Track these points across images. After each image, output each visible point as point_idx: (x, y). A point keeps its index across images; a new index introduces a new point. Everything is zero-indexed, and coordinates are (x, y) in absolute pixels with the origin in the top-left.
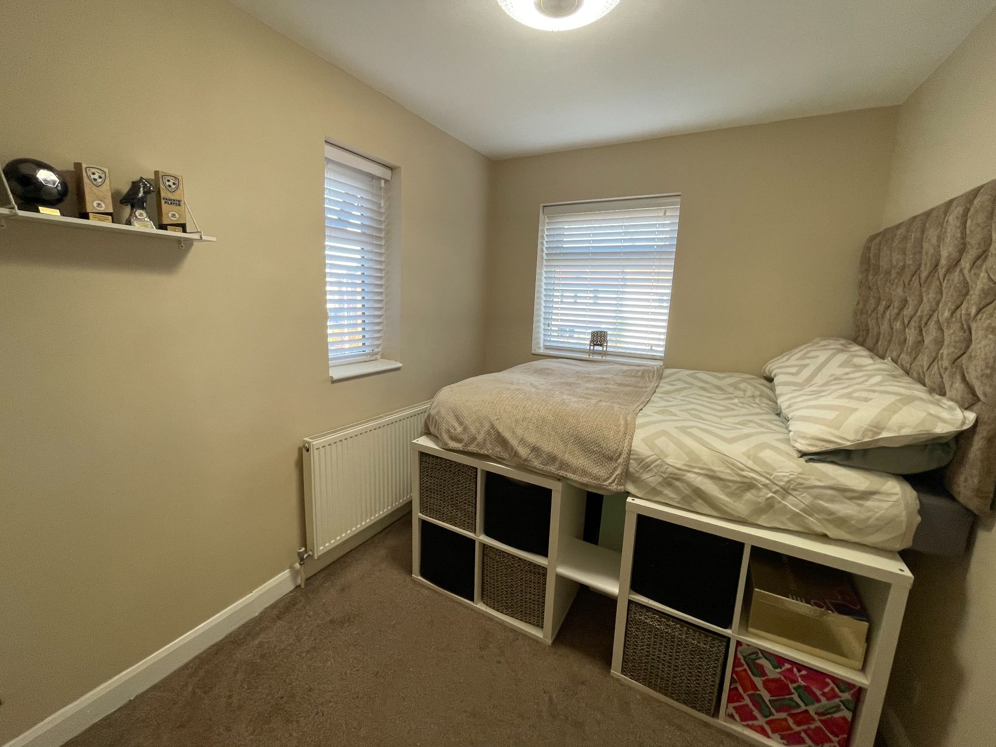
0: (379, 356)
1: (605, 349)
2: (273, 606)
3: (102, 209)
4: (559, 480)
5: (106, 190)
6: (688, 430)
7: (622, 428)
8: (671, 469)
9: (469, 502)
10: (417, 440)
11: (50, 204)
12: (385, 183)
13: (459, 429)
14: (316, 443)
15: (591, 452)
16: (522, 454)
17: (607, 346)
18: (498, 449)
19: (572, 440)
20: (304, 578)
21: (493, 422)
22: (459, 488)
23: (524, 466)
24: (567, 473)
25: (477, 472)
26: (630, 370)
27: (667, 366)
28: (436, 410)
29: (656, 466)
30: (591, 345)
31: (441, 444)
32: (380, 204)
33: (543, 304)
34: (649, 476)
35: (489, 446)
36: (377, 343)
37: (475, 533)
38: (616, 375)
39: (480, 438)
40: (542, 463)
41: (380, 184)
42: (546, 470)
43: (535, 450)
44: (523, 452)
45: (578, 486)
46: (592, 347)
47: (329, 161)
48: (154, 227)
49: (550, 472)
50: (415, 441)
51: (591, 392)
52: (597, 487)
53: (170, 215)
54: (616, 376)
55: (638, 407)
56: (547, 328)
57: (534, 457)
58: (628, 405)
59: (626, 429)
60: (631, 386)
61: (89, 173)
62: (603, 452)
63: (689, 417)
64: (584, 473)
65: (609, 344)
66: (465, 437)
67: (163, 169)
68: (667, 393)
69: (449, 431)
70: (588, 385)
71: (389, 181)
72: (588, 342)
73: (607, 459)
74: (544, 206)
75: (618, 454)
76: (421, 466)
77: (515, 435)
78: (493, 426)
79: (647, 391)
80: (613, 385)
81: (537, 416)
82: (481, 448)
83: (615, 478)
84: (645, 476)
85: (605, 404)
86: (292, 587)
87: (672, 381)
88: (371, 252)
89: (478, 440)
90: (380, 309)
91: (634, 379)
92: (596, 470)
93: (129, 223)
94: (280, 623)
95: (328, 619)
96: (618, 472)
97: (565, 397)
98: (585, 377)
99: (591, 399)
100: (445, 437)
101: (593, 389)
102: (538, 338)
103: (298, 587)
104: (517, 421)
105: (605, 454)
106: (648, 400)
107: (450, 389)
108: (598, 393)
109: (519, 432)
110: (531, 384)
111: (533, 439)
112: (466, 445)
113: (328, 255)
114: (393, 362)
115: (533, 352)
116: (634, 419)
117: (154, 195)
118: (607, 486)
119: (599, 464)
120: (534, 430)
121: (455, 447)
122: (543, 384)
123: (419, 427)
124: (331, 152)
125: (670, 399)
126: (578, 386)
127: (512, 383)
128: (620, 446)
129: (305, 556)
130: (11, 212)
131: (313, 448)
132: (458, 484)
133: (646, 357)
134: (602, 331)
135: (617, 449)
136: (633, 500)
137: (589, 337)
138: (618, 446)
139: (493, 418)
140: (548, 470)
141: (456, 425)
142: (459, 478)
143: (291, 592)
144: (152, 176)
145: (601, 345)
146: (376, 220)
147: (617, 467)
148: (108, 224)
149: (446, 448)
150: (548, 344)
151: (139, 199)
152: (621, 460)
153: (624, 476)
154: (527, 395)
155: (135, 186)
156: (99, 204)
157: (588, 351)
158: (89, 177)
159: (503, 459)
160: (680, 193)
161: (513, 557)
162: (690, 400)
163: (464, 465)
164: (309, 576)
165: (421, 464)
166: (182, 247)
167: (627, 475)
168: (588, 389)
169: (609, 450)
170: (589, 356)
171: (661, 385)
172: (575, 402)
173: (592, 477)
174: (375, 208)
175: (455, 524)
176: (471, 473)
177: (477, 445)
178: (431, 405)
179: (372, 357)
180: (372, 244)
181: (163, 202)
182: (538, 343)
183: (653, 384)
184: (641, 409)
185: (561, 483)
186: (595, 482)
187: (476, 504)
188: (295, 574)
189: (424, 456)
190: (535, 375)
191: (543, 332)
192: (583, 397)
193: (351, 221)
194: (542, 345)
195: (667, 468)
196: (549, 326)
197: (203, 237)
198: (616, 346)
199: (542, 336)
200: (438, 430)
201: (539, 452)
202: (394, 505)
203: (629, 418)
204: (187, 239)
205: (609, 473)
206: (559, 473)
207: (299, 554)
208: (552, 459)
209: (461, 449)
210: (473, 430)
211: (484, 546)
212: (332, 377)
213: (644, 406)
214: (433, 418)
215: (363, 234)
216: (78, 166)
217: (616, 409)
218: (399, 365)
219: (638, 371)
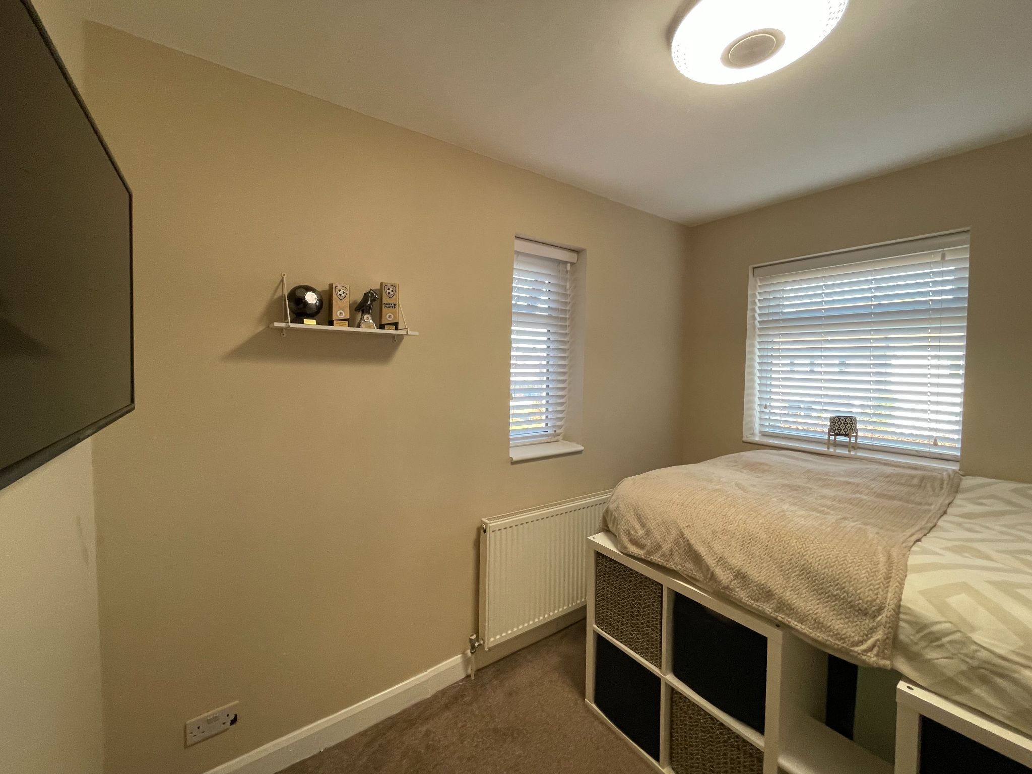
0: (560, 438)
1: (853, 440)
2: (444, 692)
3: (342, 317)
4: (778, 626)
5: (346, 303)
6: (1018, 590)
7: (882, 568)
8: (983, 654)
9: (653, 625)
10: (593, 536)
11: (311, 316)
12: (571, 267)
13: (641, 532)
14: (493, 524)
15: (829, 596)
16: (722, 578)
17: (856, 437)
18: (690, 565)
19: (797, 573)
20: (475, 669)
21: (683, 530)
22: (640, 604)
23: (723, 594)
24: (790, 620)
25: (662, 589)
26: (898, 475)
27: (967, 472)
28: (615, 505)
29: (951, 642)
30: (829, 435)
31: (619, 546)
32: (566, 286)
33: (758, 381)
34: (940, 656)
35: (677, 558)
36: (559, 423)
37: (660, 668)
38: (872, 480)
39: (666, 547)
40: (751, 597)
41: (566, 268)
42: (756, 607)
43: (740, 575)
44: (724, 576)
45: (810, 642)
46: (832, 438)
47: (518, 253)
48: (375, 327)
49: (763, 612)
50: (590, 538)
51: (829, 503)
52: (839, 650)
53: (387, 316)
54: (872, 482)
55: (911, 536)
56: (763, 410)
57: (738, 585)
58: (894, 531)
59: (889, 570)
60: (900, 499)
61: (337, 290)
62: (849, 600)
63: (1018, 565)
64: (819, 625)
65: (860, 434)
66: (648, 543)
67: (385, 280)
68: (968, 516)
69: (628, 533)
70: (826, 492)
71: (575, 263)
72: (826, 430)
73: (858, 611)
74: (754, 268)
75: (877, 607)
76: (597, 568)
77: (711, 551)
78: (682, 535)
79: (929, 511)
80: (867, 495)
81: (743, 530)
82: (666, 560)
83: (874, 645)
84: (931, 654)
85: (853, 524)
86: (463, 676)
87: (980, 498)
88: (555, 333)
89: (664, 549)
90: (563, 389)
91: (906, 489)
92: (838, 625)
93: (359, 326)
94: (448, 714)
95: (492, 726)
96: (879, 635)
97: (785, 507)
98: (820, 479)
99: (828, 513)
100: (625, 540)
101: (834, 499)
102: (752, 422)
103: (468, 676)
104: (714, 533)
105: (852, 603)
106: (931, 525)
107: (632, 482)
108: (841, 505)
109: (718, 547)
110: (737, 485)
111: (737, 560)
112: (649, 553)
113: (514, 339)
114: (575, 444)
115: (745, 439)
116: (905, 556)
117: (378, 302)
118: (859, 654)
119: (843, 616)
120: (738, 549)
121: (635, 553)
122: (755, 486)
123: (597, 523)
124: (519, 245)
125: (978, 528)
126: (808, 492)
127: (711, 481)
128: (879, 596)
129: (476, 644)
130: (286, 325)
131: (490, 530)
132: (640, 600)
133: (927, 455)
134: (847, 417)
135: (875, 600)
136: (909, 688)
137: (828, 423)
138: (877, 594)
139: (683, 525)
140: (760, 608)
141: (638, 526)
142: (641, 592)
143: (462, 680)
144: (378, 287)
145: (846, 435)
146: (562, 302)
147: (876, 628)
148: (345, 328)
149: (625, 552)
150: (767, 430)
151: (367, 306)
152: (882, 618)
153: (891, 644)
154: (730, 499)
155: (366, 296)
156: (341, 313)
157: (827, 441)
158: (337, 293)
159: (697, 581)
160: (967, 228)
161: (713, 719)
162: (1018, 533)
163: (646, 578)
164: (481, 666)
165: (597, 567)
166: (396, 341)
167: (894, 644)
168: (824, 497)
169: (860, 599)
170: (828, 448)
171: (957, 501)
172: (802, 516)
173: (831, 633)
174: (561, 291)
175: (635, 650)
176: (656, 589)
177: (663, 555)
178: (612, 496)
179: (554, 438)
180: (556, 325)
181: (383, 306)
182: (752, 428)
183: (942, 500)
184: (919, 540)
185: (781, 632)
186: (837, 642)
187: (661, 630)
188: (466, 662)
189: (601, 557)
190: (745, 471)
191: (758, 415)
192: (815, 510)
193: (539, 305)
194: (757, 431)
195: (976, 651)
196: (766, 408)
197: (409, 332)
198: (872, 438)
199: (757, 420)
200: (617, 527)
201: (746, 580)
202: (570, 606)
203: (895, 553)
204: (398, 335)
205: (862, 633)
206: (778, 616)
207: (471, 640)
208: (768, 595)
209: (643, 557)
210: (657, 535)
211: (673, 691)
212: (512, 458)
213: (925, 535)
214: (611, 514)
215: (550, 317)
216: (331, 286)
217: (871, 536)
218: (581, 448)
219: (913, 477)
